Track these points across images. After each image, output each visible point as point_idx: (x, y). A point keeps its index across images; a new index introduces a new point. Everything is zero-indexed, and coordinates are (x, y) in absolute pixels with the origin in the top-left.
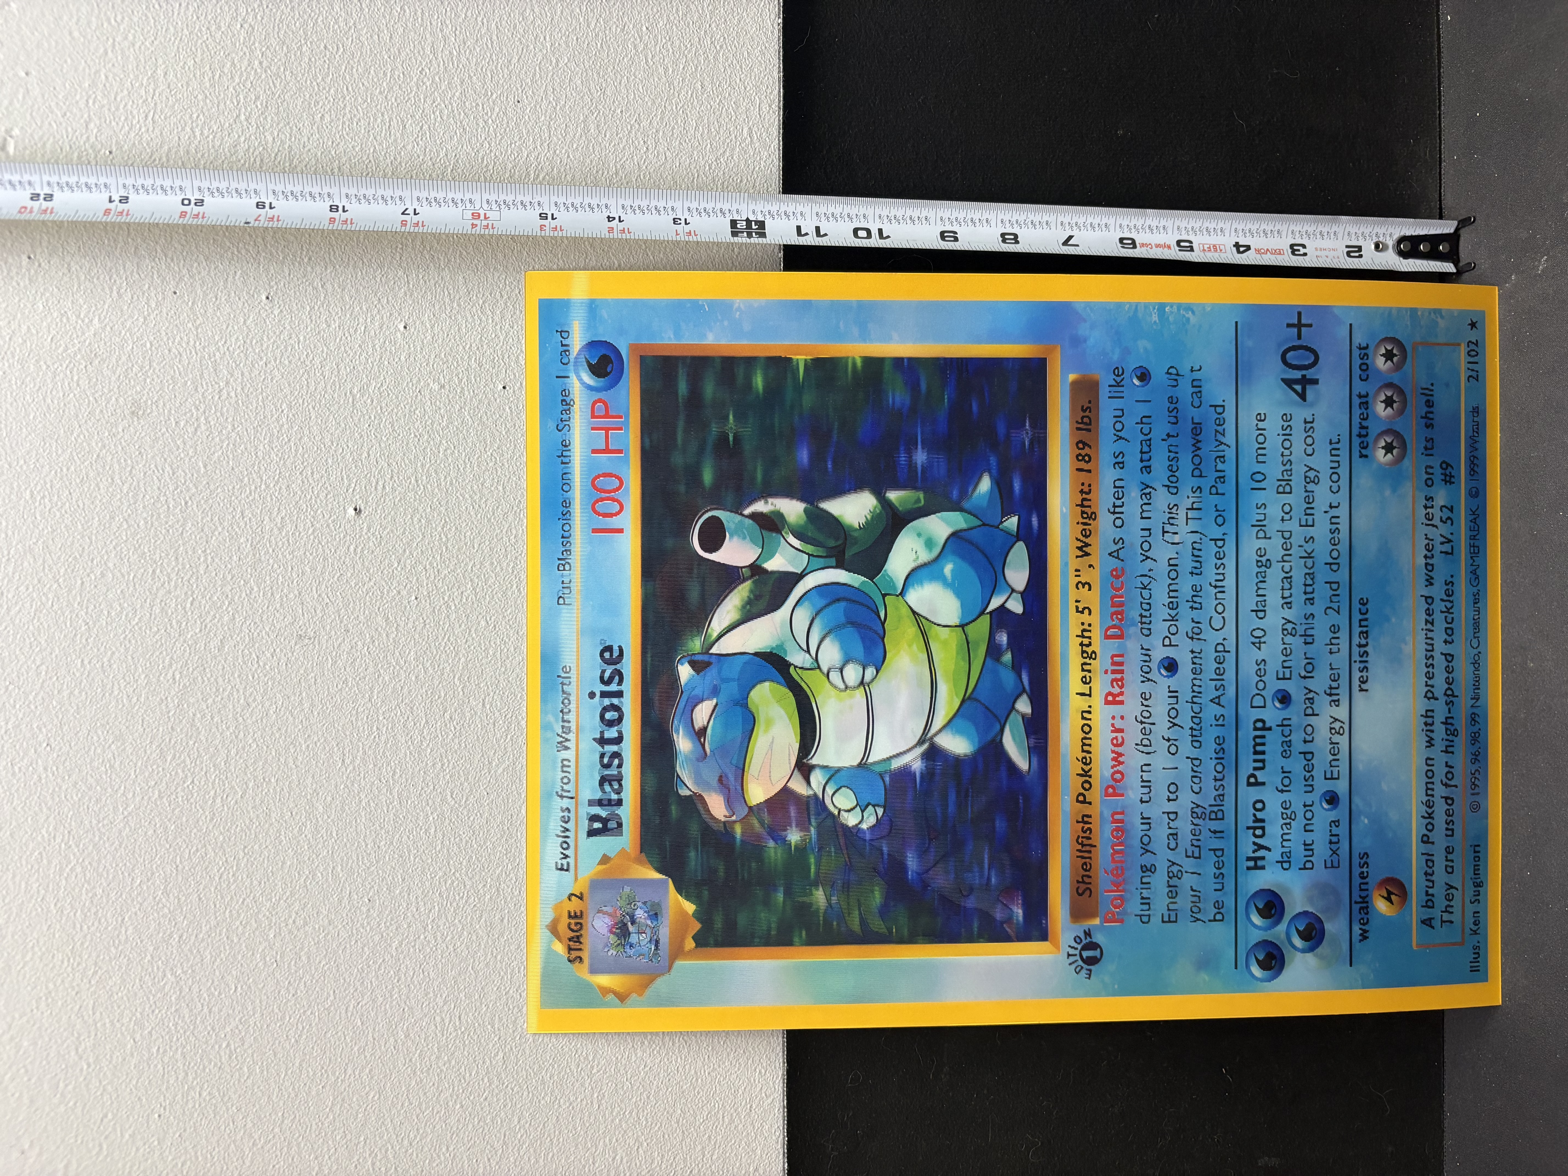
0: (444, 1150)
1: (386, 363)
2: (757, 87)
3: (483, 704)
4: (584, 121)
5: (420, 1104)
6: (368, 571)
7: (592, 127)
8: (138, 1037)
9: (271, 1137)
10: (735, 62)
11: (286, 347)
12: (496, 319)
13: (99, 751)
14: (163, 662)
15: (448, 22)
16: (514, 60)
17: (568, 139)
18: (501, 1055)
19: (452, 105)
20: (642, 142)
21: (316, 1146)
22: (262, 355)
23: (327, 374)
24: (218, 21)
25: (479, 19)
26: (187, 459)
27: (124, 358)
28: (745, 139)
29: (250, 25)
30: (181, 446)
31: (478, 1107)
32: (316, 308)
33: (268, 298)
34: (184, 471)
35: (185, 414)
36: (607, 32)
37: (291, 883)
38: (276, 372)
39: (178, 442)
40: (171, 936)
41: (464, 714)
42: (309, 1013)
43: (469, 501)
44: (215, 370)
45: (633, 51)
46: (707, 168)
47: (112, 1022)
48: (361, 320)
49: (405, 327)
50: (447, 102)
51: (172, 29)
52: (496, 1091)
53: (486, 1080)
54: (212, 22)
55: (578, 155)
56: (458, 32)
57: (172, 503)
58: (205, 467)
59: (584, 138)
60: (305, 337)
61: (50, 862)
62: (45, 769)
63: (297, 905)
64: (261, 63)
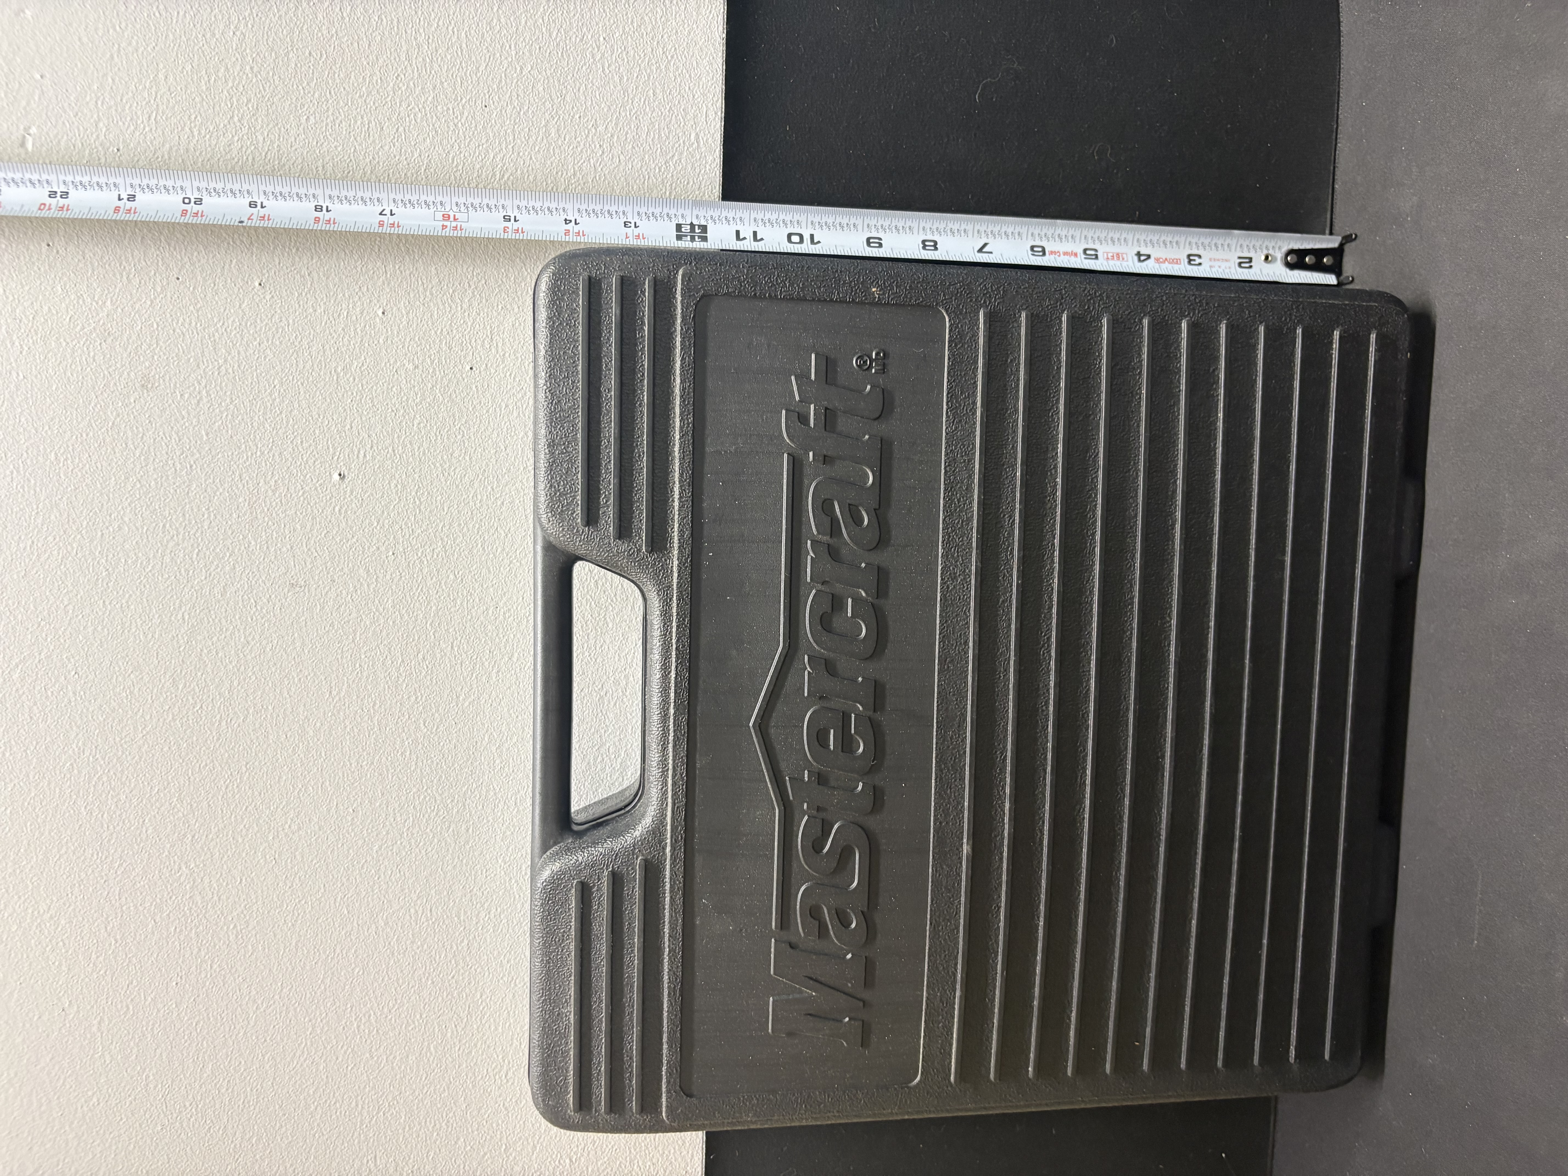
0: (418, 1017)
1: (366, 345)
2: (704, 95)
3: (452, 647)
4: (546, 126)
5: (398, 979)
6: (351, 528)
7: (553, 131)
8: (158, 919)
9: (272, 1002)
10: (684, 71)
11: (277, 329)
12: (465, 306)
13: (120, 679)
14: (174, 604)
15: (421, 31)
16: (482, 68)
17: (531, 142)
18: (466, 942)
19: (425, 108)
20: (598, 146)
21: (310, 1011)
22: (256, 335)
23: (314, 354)
24: (212, 28)
25: (450, 28)
26: (191, 428)
27: (134, 338)
28: (693, 144)
29: (242, 33)
30: (186, 416)
31: (447, 984)
32: (304, 294)
33: (260, 284)
34: (189, 439)
35: (189, 387)
36: (568, 42)
37: (287, 794)
38: (268, 351)
39: (183, 413)
40: (185, 836)
41: (435, 655)
42: (303, 902)
43: (440, 469)
44: (215, 349)
45: (592, 60)
46: (657, 170)
47: (136, 906)
48: (344, 305)
49: (383, 313)
50: (420, 106)
51: (171, 36)
52: (462, 971)
53: (453, 962)
54: (208, 29)
55: (539, 156)
56: (430, 41)
57: (178, 467)
58: (207, 434)
59: (545, 141)
60: (294, 320)
61: (79, 772)
62: (75, 693)
63: (292, 814)
64: (252, 68)
